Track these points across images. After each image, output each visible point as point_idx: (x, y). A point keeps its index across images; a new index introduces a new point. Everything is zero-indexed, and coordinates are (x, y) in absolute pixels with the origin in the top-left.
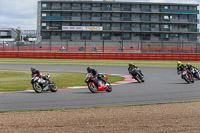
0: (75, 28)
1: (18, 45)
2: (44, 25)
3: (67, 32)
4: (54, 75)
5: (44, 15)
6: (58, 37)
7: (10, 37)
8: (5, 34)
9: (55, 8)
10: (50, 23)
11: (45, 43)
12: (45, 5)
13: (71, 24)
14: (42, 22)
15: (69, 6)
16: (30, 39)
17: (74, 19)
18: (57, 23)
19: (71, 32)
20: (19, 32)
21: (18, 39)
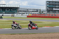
0: (57, 9)
1: (40, 14)
2: (48, 8)
3: (54, 10)
5: (48, 5)
6: (52, 12)
7: (38, 11)
8: (36, 11)
9: (51, 3)
10: (50, 8)
11: (48, 13)
12: (48, 2)
13: (56, 8)
14: (47, 7)
16: (44, 12)
17: (56, 6)
18: (52, 7)
19: (56, 10)
20: (40, 10)
21: (40, 12)
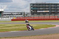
0: (41, 11)
1: (24, 17)
2: (32, 11)
3: (39, 13)
4: (35, 25)
5: (32, 8)
6: (36, 14)
8: (20, 14)
9: (35, 6)
11: (32, 16)
12: (32, 5)
14: (31, 10)
15: (39, 5)
16: (28, 15)
18: (36, 10)
19: (40, 13)
20: (24, 13)
21: (24, 15)
